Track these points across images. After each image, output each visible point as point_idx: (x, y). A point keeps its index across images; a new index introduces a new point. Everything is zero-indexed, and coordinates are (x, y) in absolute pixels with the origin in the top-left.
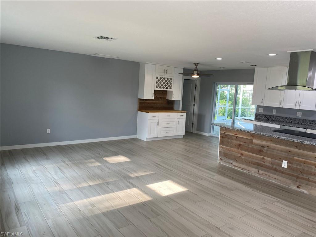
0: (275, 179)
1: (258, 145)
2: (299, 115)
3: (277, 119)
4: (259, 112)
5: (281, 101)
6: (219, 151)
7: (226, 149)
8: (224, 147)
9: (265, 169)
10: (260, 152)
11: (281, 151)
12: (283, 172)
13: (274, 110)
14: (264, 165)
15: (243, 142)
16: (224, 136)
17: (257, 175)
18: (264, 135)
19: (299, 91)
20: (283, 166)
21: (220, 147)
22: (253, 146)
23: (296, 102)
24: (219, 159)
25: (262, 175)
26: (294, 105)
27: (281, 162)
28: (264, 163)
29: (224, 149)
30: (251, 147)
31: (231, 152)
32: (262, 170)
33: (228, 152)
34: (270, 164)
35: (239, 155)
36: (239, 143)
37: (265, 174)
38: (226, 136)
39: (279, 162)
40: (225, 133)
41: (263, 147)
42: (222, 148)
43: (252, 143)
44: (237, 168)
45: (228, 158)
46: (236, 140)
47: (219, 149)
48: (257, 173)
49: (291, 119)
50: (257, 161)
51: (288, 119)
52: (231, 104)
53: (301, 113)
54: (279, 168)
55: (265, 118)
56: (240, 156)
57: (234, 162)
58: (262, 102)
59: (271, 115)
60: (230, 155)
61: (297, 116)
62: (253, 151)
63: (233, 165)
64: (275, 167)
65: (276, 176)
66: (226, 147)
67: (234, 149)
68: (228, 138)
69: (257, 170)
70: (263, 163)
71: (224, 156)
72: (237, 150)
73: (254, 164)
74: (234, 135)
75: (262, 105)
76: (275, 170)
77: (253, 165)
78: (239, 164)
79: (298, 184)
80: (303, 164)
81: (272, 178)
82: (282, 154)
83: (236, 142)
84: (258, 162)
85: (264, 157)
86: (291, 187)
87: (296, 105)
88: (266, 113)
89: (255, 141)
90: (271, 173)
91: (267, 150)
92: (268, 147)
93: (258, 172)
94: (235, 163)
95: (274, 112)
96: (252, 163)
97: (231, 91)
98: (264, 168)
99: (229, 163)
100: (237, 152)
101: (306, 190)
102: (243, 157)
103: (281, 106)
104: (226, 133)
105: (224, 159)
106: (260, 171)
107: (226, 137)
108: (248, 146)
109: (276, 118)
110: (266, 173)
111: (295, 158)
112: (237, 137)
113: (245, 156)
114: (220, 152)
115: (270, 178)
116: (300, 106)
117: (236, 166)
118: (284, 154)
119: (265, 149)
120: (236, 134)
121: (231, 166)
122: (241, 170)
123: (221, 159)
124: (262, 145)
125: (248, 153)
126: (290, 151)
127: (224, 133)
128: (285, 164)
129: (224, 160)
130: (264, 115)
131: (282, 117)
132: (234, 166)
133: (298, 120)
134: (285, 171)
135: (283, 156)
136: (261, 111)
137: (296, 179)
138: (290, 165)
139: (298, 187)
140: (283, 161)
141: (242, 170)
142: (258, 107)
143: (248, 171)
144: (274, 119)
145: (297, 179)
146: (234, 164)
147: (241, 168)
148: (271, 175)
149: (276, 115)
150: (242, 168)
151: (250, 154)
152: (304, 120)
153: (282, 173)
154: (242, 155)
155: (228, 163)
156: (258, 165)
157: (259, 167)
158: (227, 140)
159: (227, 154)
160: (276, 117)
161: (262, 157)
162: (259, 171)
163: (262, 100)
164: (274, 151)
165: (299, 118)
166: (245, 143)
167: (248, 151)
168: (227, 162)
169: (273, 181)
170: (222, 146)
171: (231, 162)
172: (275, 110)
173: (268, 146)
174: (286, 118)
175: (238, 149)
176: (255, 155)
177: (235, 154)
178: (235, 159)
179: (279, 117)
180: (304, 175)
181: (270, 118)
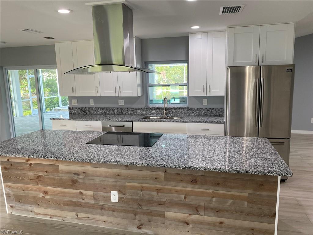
0: (104, 222)
1: (69, 173)
2: (121, 103)
3: (97, 112)
4: (73, 104)
5: (97, 88)
6: (6, 194)
7: (17, 187)
8: (12, 185)
9: (87, 209)
10: (73, 183)
11: (106, 177)
12: (113, 209)
13: (91, 100)
14: (84, 203)
15: (44, 172)
16: (8, 167)
17: (77, 222)
18: (72, 160)
19: (116, 73)
20: (113, 200)
21: (6, 186)
22: (60, 175)
23: (115, 88)
24: (8, 208)
25: (84, 220)
26: (113, 92)
27: (108, 195)
28: (83, 201)
29: (14, 190)
30: (57, 177)
31: (26, 191)
32: (82, 212)
33: (22, 193)
34: (93, 201)
35: (41, 195)
36: (37, 174)
37: (89, 218)
38: (11, 165)
39: (105, 194)
40: (8, 160)
41: (77, 174)
42: (10, 187)
43: (57, 171)
44: (42, 216)
45: (24, 203)
46: (29, 169)
47: (5, 191)
48: (76, 219)
49: (113, 109)
50: (71, 199)
51: (109, 110)
52: (50, 92)
53: (123, 101)
54: (106, 205)
55: (83, 113)
56: (43, 197)
57: (35, 208)
58: (73, 92)
59: (88, 107)
60: (25, 196)
61: (119, 105)
62: (61, 184)
63: (34, 214)
64: (101, 203)
65: (104, 218)
66: (16, 185)
67: (30, 186)
68: (16, 169)
69: (75, 214)
70: (81, 200)
71: (16, 201)
72: (35, 187)
73: (68, 205)
74: (24, 161)
75: (74, 95)
76: (102, 208)
77: (66, 207)
78: (43, 209)
79: (137, 223)
80: (141, 191)
81: (99, 222)
82: (108, 181)
83: (32, 174)
84: (75, 200)
85: (83, 191)
86: (129, 229)
87: (116, 92)
88: (82, 106)
89: (62, 167)
90: (97, 214)
91: (84, 179)
92: (85, 174)
93: (77, 216)
94: (37, 210)
95: (92, 104)
96: (64, 204)
97: (49, 77)
98: (84, 209)
99: (28, 211)
100: (36, 191)
101: (150, 230)
102: (47, 197)
103: (98, 95)
104: (10, 161)
105: (17, 205)
106: (80, 215)
107: (13, 167)
108: (52, 177)
109: (95, 111)
110: (90, 216)
111: (127, 184)
112: (31, 164)
113: (51, 195)
114: (8, 196)
115: (97, 222)
116: (120, 92)
117: (40, 214)
118: (111, 181)
119: (81, 177)
120: (28, 160)
121: (32, 216)
122: (49, 219)
123: (12, 207)
124: (74, 172)
125: (55, 189)
126: (118, 175)
127: (6, 160)
128: (114, 196)
129: (18, 208)
130: (79, 108)
131: (103, 109)
132: (36, 214)
133: (121, 109)
134: (116, 208)
135: (110, 183)
136: (75, 103)
137: (133, 216)
138: (122, 196)
139: (139, 228)
140: (111, 191)
141: (51, 217)
142: (71, 98)
144: (93, 112)
145: (135, 216)
146: (35, 211)
147: (48, 215)
148: (97, 217)
149: (95, 107)
150: (50, 215)
151: (59, 189)
152: (127, 108)
153: (113, 211)
154: (46, 193)
155: (24, 212)
156: (75, 206)
157: (76, 208)
158: (14, 172)
159: (21, 196)
160: (95, 109)
161: (78, 191)
162: (78, 214)
163: (73, 88)
164: (95, 178)
165: (121, 107)
166: (46, 172)
167: (54, 186)
168: (23, 210)
169: (102, 226)
170: (8, 184)
171: (30, 208)
172: (93, 100)
173: (84, 172)
174: (107, 109)
175: (38, 184)
176: (66, 190)
177: (34, 193)
178: (36, 202)
179: (99, 108)
180: (144, 208)
181: (88, 112)
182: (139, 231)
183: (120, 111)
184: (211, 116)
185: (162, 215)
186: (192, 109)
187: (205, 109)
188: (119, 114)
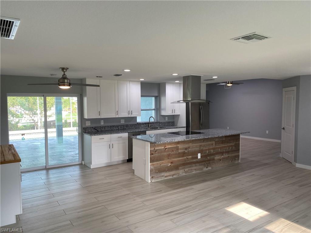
0: (195, 169)
1: (183, 149)
2: (123, 122)
3: (106, 129)
4: (87, 125)
8: (155, 163)
10: (184, 154)
16: (154, 153)
17: (184, 174)
22: (179, 151)
23: (129, 111)
24: (150, 179)
25: (187, 172)
27: (197, 156)
28: (188, 162)
31: (162, 165)
32: (187, 168)
33: (159, 167)
34: (191, 160)
35: (170, 164)
37: (189, 170)
38: (156, 151)
41: (186, 149)
42: (153, 165)
44: (168, 177)
46: (165, 151)
47: (150, 168)
48: (184, 172)
49: (118, 126)
51: (115, 127)
53: (124, 120)
54: (196, 161)
55: (95, 131)
58: (99, 115)
59: (100, 126)
61: (121, 123)
63: (164, 177)
68: (158, 153)
69: (183, 170)
72: (167, 161)
74: (163, 148)
79: (206, 165)
81: (193, 170)
88: (94, 125)
95: (102, 123)
99: (161, 176)
101: (210, 167)
104: (156, 149)
105: (155, 175)
106: (186, 170)
108: (175, 153)
109: (105, 128)
113: (174, 163)
114: (151, 171)
116: (131, 114)
117: (167, 176)
121: (163, 179)
122: (172, 177)
123: (152, 177)
125: (176, 159)
126: (201, 146)
127: (153, 149)
128: (199, 156)
130: (93, 127)
131: (111, 126)
132: (166, 177)
134: (200, 161)
135: (198, 150)
138: (202, 155)
143: (178, 175)
144: (103, 129)
147: (171, 175)
149: (104, 125)
151: (178, 159)
152: (127, 125)
157: (184, 167)
160: (105, 127)
161: (186, 157)
165: (123, 124)
166: (173, 151)
168: (158, 177)
169: (194, 172)
170: (152, 163)
171: (163, 174)
172: (103, 121)
173: (189, 148)
174: (113, 126)
177: (166, 165)
179: (108, 126)
180: (208, 158)
181: (99, 130)
182: (207, 169)
183: (122, 127)
184: (169, 126)
185: (214, 159)
186: (161, 123)
187: (167, 122)
188: (122, 129)
